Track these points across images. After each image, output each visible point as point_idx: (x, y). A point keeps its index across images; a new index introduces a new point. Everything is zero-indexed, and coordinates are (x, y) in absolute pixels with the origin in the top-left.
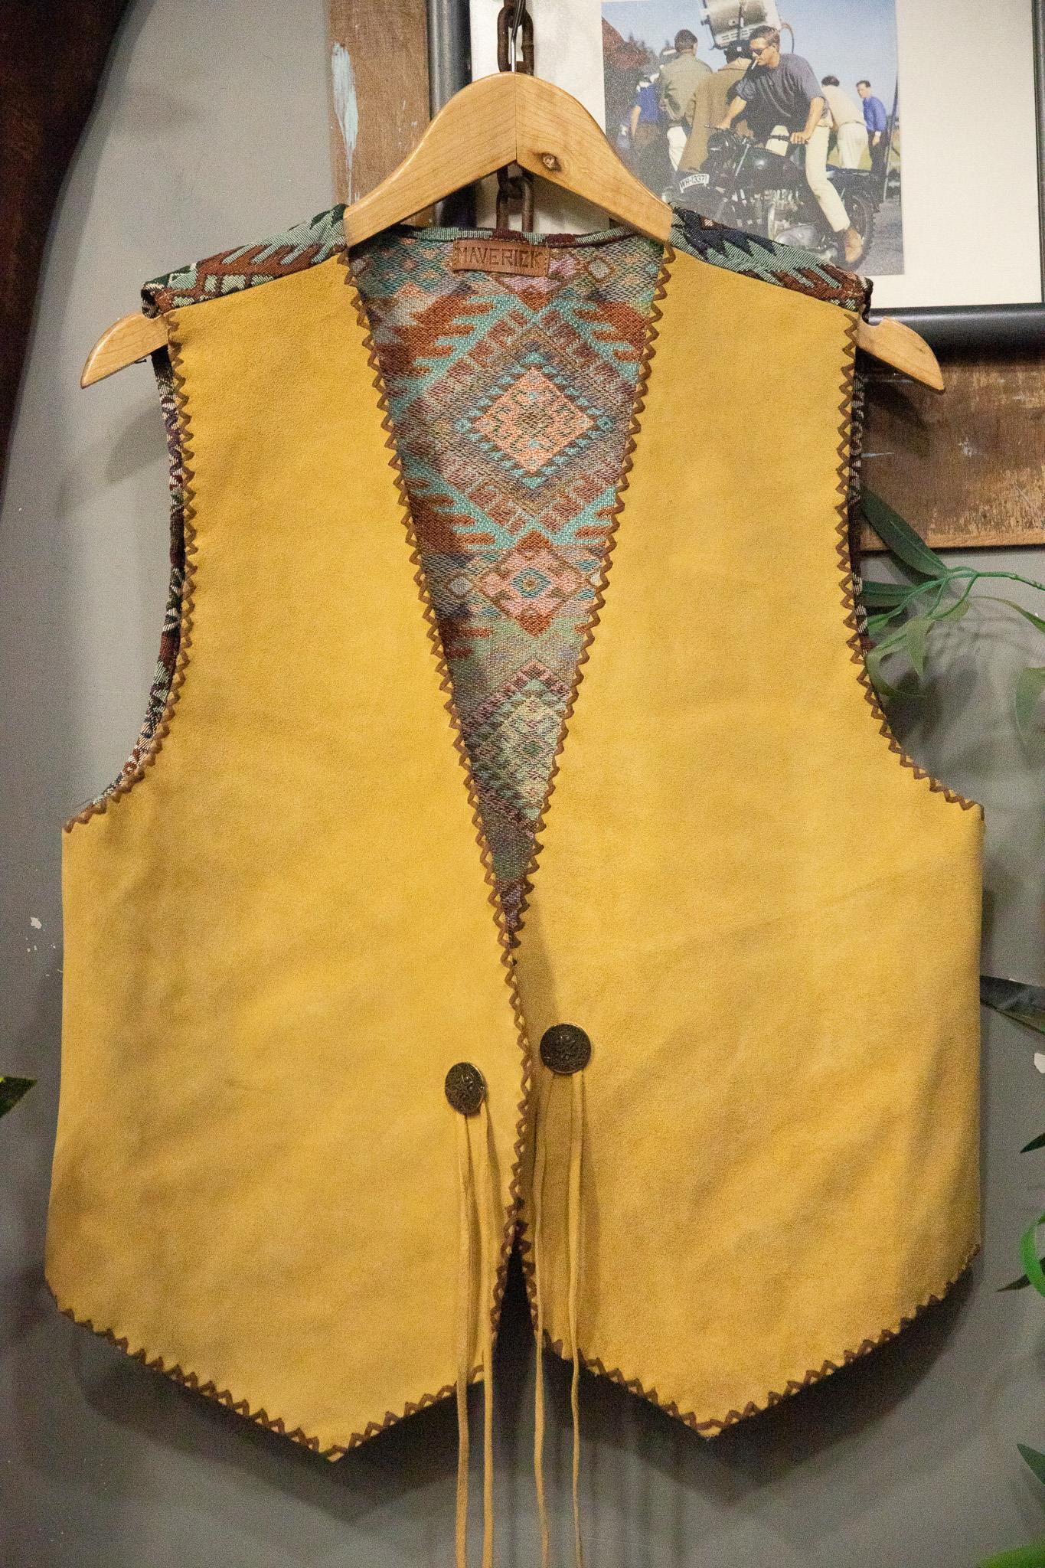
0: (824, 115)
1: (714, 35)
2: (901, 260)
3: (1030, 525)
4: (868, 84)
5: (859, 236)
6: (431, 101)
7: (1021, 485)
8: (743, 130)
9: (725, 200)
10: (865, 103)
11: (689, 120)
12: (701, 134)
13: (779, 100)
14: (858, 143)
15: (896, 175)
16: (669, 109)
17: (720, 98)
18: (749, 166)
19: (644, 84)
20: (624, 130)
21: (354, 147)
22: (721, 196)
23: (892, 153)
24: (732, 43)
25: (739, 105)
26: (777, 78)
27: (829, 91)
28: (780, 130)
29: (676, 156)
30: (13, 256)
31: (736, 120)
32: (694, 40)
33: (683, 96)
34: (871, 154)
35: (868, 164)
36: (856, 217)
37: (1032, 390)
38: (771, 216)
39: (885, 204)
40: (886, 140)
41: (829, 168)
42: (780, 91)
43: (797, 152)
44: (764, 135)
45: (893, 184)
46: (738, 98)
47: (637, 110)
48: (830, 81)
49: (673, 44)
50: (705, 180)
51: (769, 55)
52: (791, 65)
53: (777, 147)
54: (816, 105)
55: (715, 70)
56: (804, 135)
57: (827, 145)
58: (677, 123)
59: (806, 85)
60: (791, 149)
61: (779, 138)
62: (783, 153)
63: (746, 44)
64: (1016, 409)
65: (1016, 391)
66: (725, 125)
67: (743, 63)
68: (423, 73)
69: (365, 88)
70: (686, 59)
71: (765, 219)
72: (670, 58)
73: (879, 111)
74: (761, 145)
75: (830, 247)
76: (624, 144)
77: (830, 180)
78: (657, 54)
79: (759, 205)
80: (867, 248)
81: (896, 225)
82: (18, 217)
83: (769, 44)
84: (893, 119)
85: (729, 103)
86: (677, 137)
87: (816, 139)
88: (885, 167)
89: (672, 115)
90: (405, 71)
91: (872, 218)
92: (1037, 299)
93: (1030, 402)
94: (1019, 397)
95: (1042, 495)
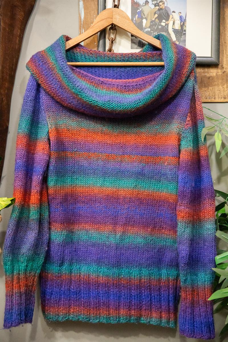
0: (172, 18)
1: (152, 2)
3: (207, 99)
4: (181, 13)
5: (178, 42)
6: (98, 11)
7: (205, 91)
8: (157, 20)
9: (153, 34)
10: (180, 16)
11: (147, 18)
12: (149, 21)
13: (164, 15)
14: (178, 24)
15: (185, 31)
16: (143, 16)
17: (153, 14)
18: (158, 27)
19: (139, 10)
20: (134, 19)
21: (83, 20)
22: (152, 33)
23: (185, 26)
24: (156, 3)
25: (156, 15)
26: (164, 11)
27: (173, 14)
28: (164, 21)
29: (144, 25)
30: (18, 38)
31: (156, 19)
32: (149, 2)
33: (146, 13)
34: (181, 26)
35: (180, 28)
37: (208, 73)
39: (183, 36)
40: (184, 24)
41: (173, 29)
42: (164, 13)
43: (167, 25)
44: (161, 22)
45: (184, 32)
46: (156, 14)
47: (137, 15)
48: (174, 12)
49: (144, 3)
50: (149, 30)
51: (162, 6)
52: (167, 9)
53: (163, 24)
54: (171, 16)
55: (152, 9)
56: (168, 22)
57: (172, 24)
58: (144, 18)
59: (169, 12)
60: (166, 24)
61: (164, 22)
62: (164, 25)
63: (158, 4)
64: (205, 76)
65: (205, 73)
66: (154, 19)
67: (158, 7)
68: (97, 6)
69: (86, 8)
70: (147, 6)
72: (144, 5)
73: (182, 18)
74: (160, 24)
76: (135, 22)
77: (173, 31)
78: (141, 5)
81: (184, 40)
82: (19, 31)
83: (163, 4)
84: (185, 20)
85: (154, 15)
86: (144, 21)
87: (171, 23)
88: (183, 30)
89: (144, 17)
90: (93, 6)
91: (180, 39)
92: (210, 56)
93: (208, 75)
94: (206, 74)
95: (209, 93)
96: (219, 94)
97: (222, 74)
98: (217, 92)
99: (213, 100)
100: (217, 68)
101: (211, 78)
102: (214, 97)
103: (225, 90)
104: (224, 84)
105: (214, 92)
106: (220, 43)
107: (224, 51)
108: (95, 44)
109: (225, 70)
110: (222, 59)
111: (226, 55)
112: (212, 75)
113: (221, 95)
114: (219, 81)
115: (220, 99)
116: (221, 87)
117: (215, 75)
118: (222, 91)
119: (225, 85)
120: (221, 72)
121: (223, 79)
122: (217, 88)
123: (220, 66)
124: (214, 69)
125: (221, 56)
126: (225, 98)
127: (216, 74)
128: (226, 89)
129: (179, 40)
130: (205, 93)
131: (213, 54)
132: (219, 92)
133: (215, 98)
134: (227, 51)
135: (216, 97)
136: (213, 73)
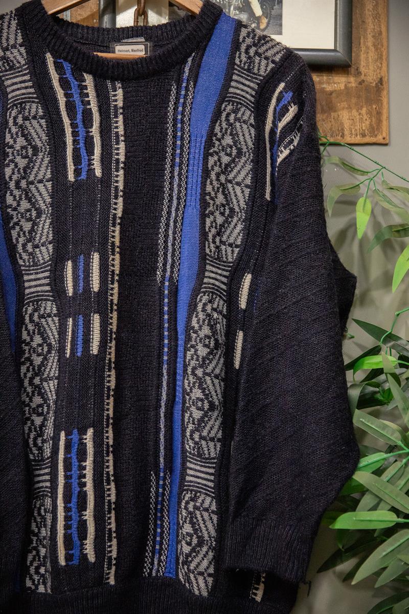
2: (281, 29)
3: (326, 136)
5: (265, 19)
36: (265, 11)
37: (329, 83)
38: (232, 8)
39: (276, 7)
64: (323, 91)
65: (323, 83)
71: (229, 10)
75: (254, 22)
79: (227, 4)
80: (268, 24)
81: (279, 15)
91: (271, 12)
92: (333, 48)
93: (329, 88)
94: (324, 86)
95: (331, 124)
96: (352, 127)
97: (357, 87)
98: (347, 124)
99: (338, 139)
100: (348, 74)
101: (334, 95)
102: (341, 134)
103: (364, 119)
104: (362, 107)
105: (342, 124)
106: (353, 23)
107: (362, 38)
108: (95, 21)
109: (362, 77)
110: (358, 56)
111: (366, 47)
112: (336, 88)
113: (356, 130)
114: (352, 100)
115: (354, 137)
116: (355, 113)
117: (343, 88)
118: (358, 120)
119: (364, 111)
120: (356, 81)
121: (359, 97)
122: (348, 114)
123: (352, 70)
124: (341, 75)
125: (354, 49)
126: (364, 135)
127: (346, 85)
128: (365, 117)
129: (269, 16)
130: (322, 124)
131: (338, 42)
132: (351, 122)
133: (343, 134)
134: (367, 39)
135: (346, 132)
136: (339, 83)
